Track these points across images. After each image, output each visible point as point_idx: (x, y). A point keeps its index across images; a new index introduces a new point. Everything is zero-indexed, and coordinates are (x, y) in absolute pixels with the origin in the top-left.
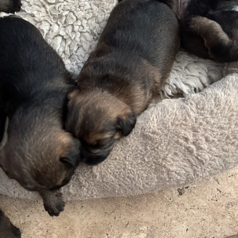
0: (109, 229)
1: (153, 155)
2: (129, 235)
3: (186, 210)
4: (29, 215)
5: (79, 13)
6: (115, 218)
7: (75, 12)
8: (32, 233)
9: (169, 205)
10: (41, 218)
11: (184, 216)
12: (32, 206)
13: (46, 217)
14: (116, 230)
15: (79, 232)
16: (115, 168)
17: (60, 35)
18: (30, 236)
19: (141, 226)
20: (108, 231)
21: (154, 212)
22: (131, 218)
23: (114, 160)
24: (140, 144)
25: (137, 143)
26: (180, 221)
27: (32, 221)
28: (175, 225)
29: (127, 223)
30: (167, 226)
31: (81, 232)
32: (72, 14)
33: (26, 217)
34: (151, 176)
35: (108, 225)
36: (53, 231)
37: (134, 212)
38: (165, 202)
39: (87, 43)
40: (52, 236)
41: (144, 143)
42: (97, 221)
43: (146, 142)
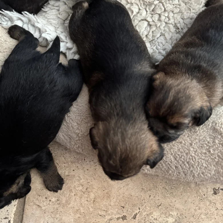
0: (142, 204)
1: (219, 148)
2: (159, 215)
3: (216, 209)
4: (74, 169)
5: (167, 6)
6: (150, 196)
7: (164, 3)
8: (73, 186)
9: (202, 200)
10: (85, 175)
11: (213, 214)
12: (79, 162)
13: (89, 175)
14: (148, 207)
15: (115, 198)
16: (178, 151)
17: (146, 20)
18: (71, 188)
19: (172, 210)
20: (140, 206)
21: (187, 202)
22: (164, 201)
23: (179, 144)
24: (209, 136)
25: (206, 134)
26: (208, 218)
27: (76, 176)
28: (203, 219)
29: (159, 204)
30: (195, 218)
31: (116, 199)
32: (161, 4)
33: (72, 171)
34: (210, 167)
35: (142, 200)
36: (92, 191)
37: (169, 196)
38: (199, 196)
39: (169, 34)
40: (90, 195)
41: (213, 136)
42: (133, 194)
43: (215, 136)
